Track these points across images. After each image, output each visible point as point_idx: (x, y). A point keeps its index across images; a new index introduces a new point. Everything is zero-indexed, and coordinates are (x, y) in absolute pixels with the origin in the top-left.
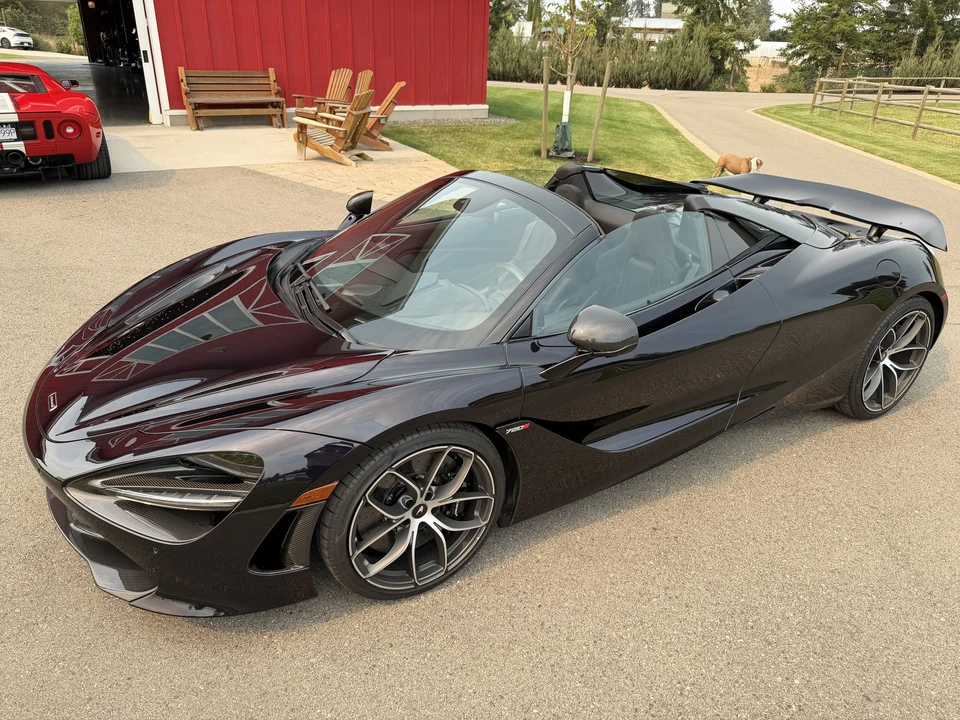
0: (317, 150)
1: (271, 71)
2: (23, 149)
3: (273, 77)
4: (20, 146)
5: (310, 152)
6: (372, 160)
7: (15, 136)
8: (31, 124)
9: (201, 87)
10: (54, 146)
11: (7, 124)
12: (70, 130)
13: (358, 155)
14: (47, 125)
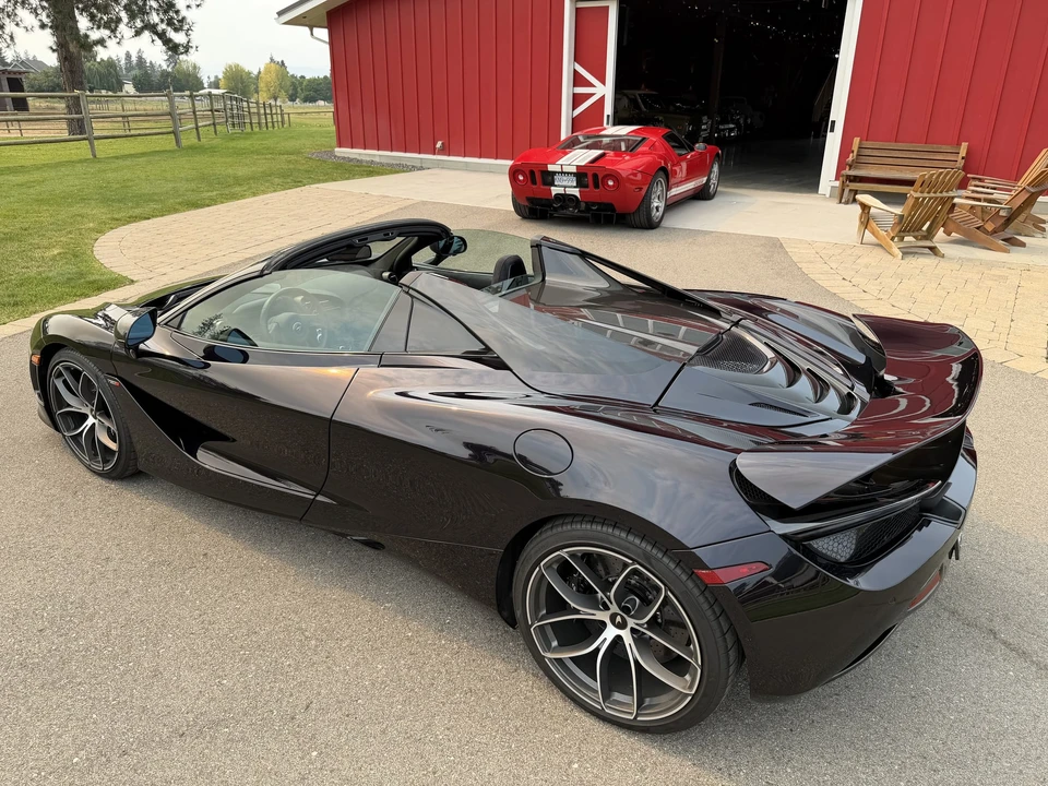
0: (873, 234)
1: (964, 145)
2: (578, 195)
3: (963, 152)
4: (576, 192)
5: (868, 236)
6: (943, 256)
7: (575, 184)
8: (585, 175)
9: (872, 160)
10: (596, 195)
11: (568, 173)
12: (611, 183)
13: (932, 249)
14: (595, 176)
